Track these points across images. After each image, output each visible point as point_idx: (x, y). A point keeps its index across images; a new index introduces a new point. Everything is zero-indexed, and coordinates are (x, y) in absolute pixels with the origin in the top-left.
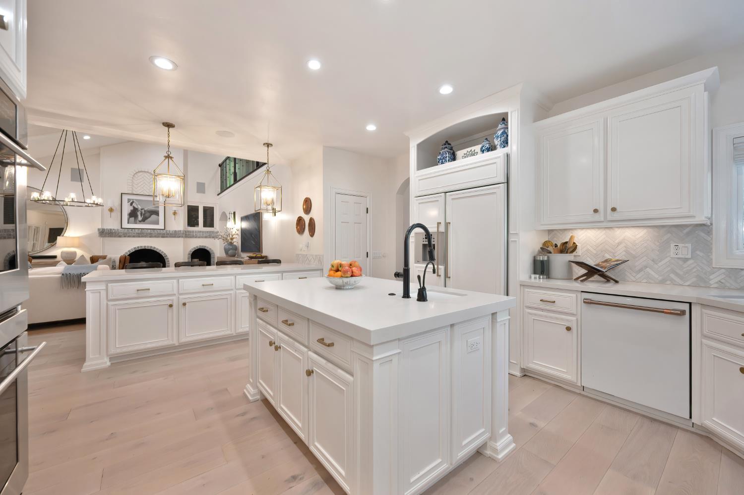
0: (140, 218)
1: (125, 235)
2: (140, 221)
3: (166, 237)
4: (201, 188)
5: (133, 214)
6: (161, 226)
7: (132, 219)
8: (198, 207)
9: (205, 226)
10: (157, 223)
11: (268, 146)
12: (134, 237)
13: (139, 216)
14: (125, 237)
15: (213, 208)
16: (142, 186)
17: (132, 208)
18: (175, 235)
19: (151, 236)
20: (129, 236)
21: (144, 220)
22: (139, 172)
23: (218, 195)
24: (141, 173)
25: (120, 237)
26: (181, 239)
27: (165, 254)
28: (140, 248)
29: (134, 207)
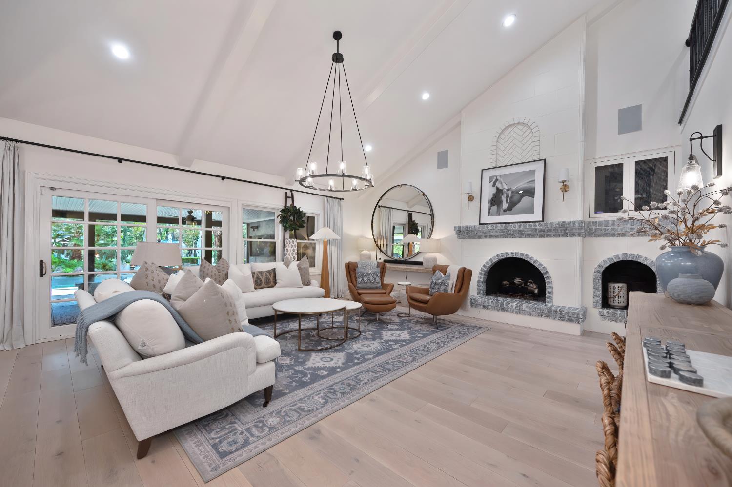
0: (505, 205)
1: (487, 235)
2: (505, 211)
3: (548, 236)
4: (630, 120)
5: (495, 201)
6: (537, 216)
7: (495, 208)
8: (621, 165)
9: (637, 207)
10: (530, 210)
12: (497, 237)
13: (505, 202)
14: (486, 237)
15: (666, 159)
16: (511, 150)
17: (494, 190)
19: (520, 234)
20: (491, 237)
21: (510, 209)
22: (508, 126)
23: (680, 123)
25: (480, 237)
26: (577, 240)
27: (544, 268)
28: (505, 257)
29: (497, 189)
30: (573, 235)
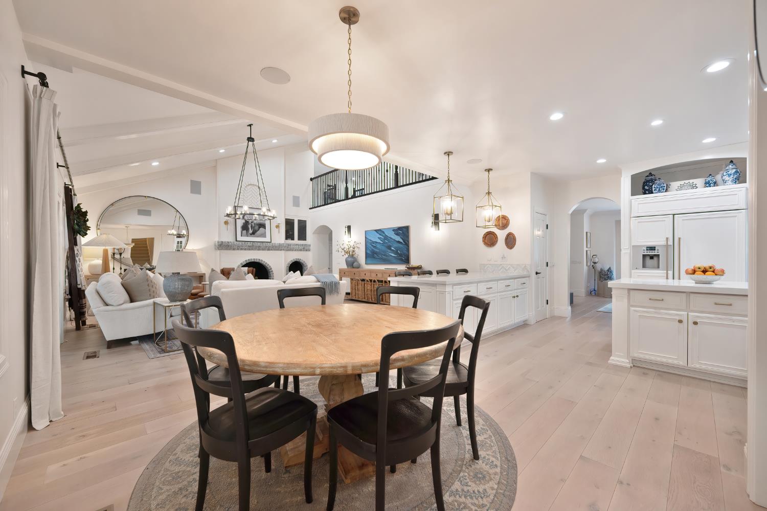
0: (251, 231)
1: (239, 248)
2: (251, 234)
3: (271, 250)
4: (296, 202)
5: (245, 227)
6: (267, 239)
7: (245, 232)
8: (294, 220)
9: (299, 239)
11: (489, 171)
12: (245, 249)
13: (250, 229)
14: (238, 249)
15: (305, 221)
16: (251, 199)
17: (244, 221)
18: (278, 248)
19: (259, 248)
20: (241, 249)
21: (253, 233)
22: (249, 185)
23: (310, 209)
24: (250, 186)
25: (234, 249)
26: (283, 252)
27: (270, 267)
28: (250, 261)
29: (246, 220)
30: (281, 250)
